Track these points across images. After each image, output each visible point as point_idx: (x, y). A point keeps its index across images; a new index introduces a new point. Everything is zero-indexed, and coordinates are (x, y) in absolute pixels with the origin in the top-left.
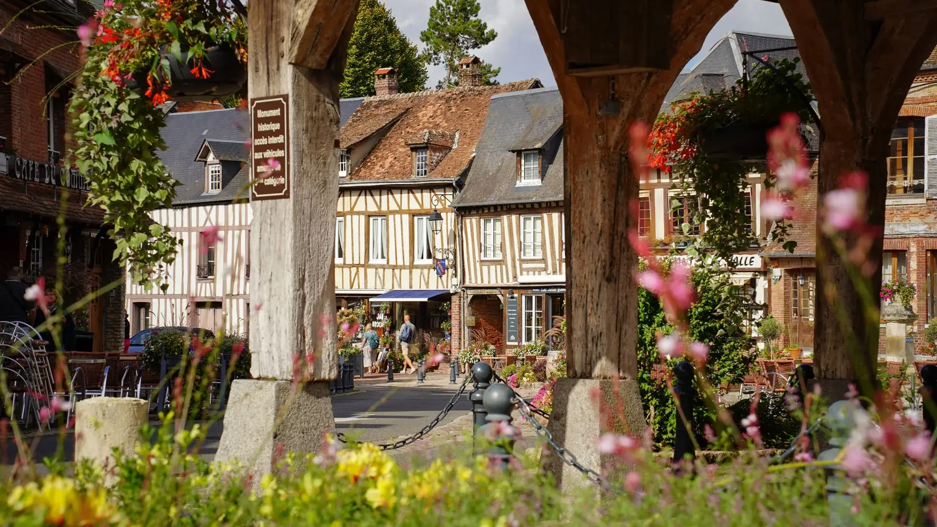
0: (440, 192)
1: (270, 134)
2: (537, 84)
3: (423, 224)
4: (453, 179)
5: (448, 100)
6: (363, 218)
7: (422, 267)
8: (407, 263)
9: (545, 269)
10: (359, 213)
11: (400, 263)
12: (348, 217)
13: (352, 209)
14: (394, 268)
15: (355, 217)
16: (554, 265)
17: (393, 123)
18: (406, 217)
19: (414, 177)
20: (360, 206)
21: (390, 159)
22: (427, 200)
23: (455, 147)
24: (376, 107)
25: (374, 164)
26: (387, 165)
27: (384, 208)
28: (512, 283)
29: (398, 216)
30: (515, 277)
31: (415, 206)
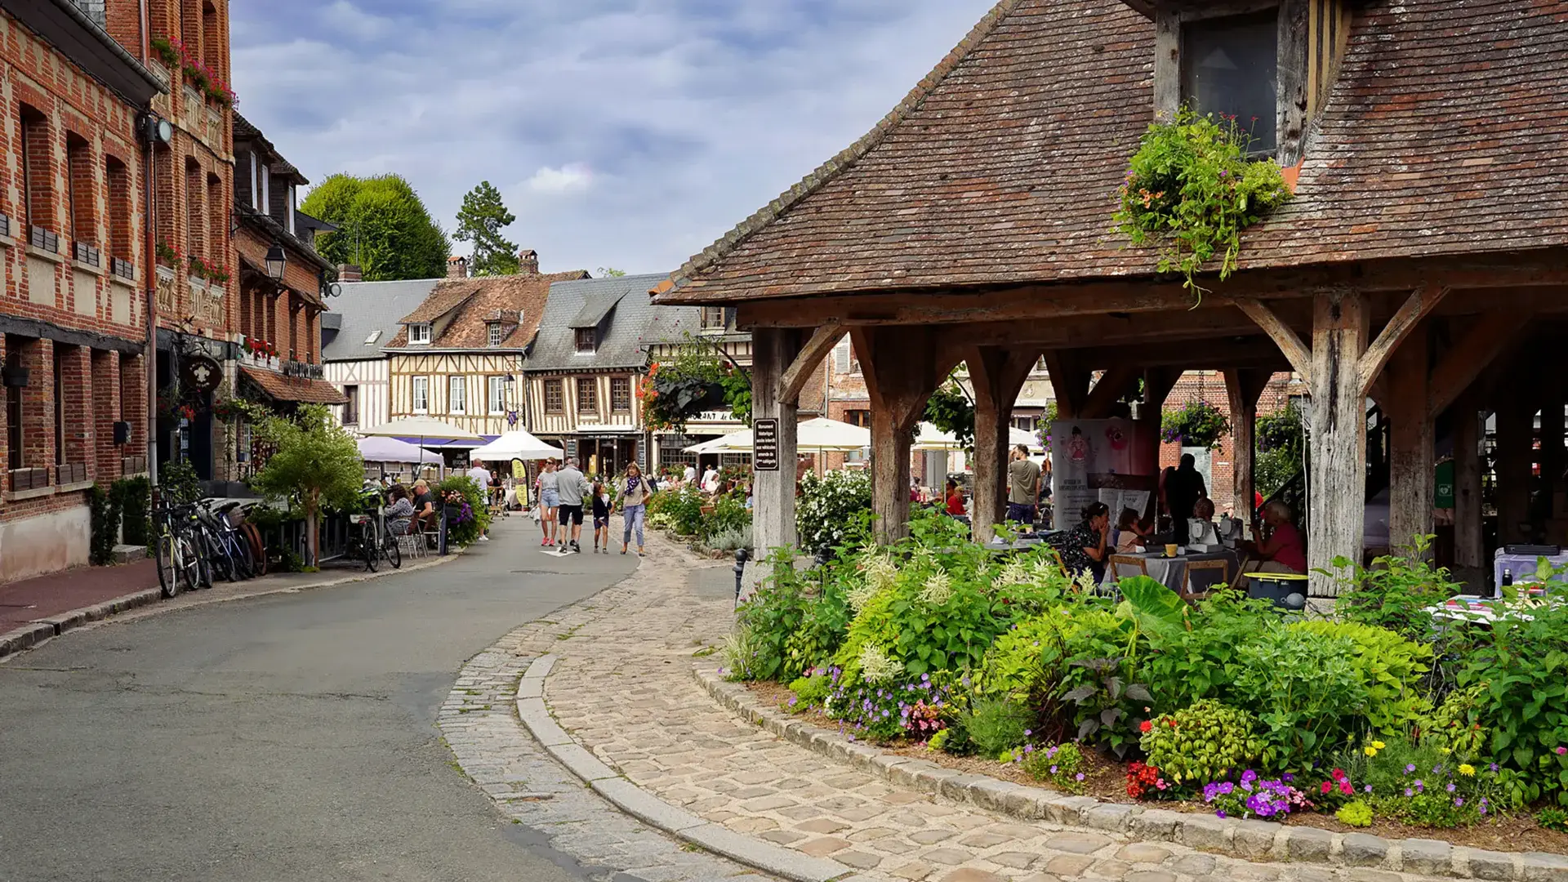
0: (511, 358)
1: (767, 437)
2: (586, 275)
3: (497, 383)
4: (523, 349)
5: (512, 284)
6: (444, 377)
7: (495, 418)
8: (483, 414)
9: (599, 421)
10: (440, 374)
11: (477, 413)
12: (432, 377)
13: (435, 370)
14: (471, 418)
15: (438, 377)
16: (606, 417)
17: (467, 301)
18: (482, 378)
19: (488, 347)
20: (442, 368)
21: (467, 331)
22: (500, 364)
23: (521, 322)
24: (451, 287)
25: (453, 334)
26: (464, 334)
27: (463, 370)
28: (571, 431)
29: (475, 377)
30: (574, 426)
31: (489, 369)
